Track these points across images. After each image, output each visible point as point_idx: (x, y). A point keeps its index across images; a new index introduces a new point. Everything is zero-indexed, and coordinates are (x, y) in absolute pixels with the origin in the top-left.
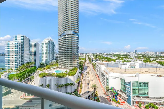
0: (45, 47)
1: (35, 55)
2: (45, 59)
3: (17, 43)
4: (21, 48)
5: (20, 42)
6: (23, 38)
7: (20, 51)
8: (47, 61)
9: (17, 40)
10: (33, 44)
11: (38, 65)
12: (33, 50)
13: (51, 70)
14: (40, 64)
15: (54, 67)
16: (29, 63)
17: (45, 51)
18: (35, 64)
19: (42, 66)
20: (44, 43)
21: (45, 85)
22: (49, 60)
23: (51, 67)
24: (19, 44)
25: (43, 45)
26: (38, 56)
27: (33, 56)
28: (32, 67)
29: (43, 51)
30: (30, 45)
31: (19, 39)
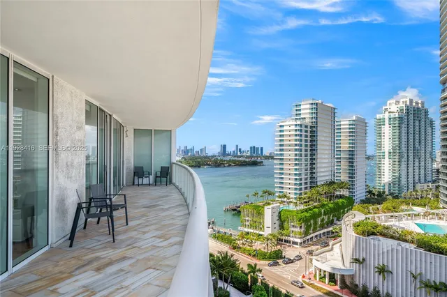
0: (387, 130)
1: (351, 159)
2: (387, 177)
3: (301, 126)
4: (310, 137)
5: (308, 121)
6: (316, 107)
7: (306, 146)
8: (397, 181)
9: (302, 116)
10: (345, 124)
11: (360, 193)
12: (345, 145)
13: (400, 218)
14: (370, 192)
15: (418, 209)
16: (332, 183)
17: (387, 146)
18: (351, 188)
19: (374, 198)
20: (387, 115)
21: (373, 263)
22: (404, 181)
23: (404, 207)
24: (306, 127)
25: (380, 124)
26: (359, 162)
27: (344, 164)
28: (341, 197)
29: (379, 145)
30: (335, 129)
31: (306, 110)
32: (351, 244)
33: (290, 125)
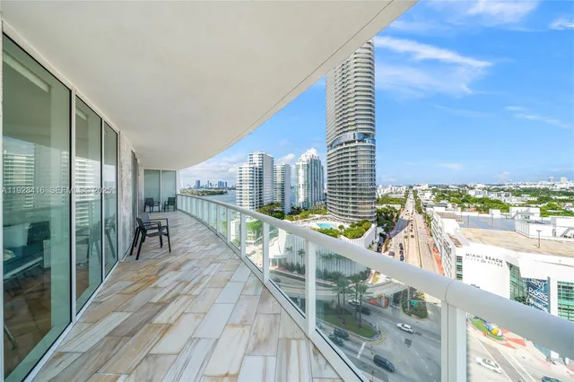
0: (301, 172)
1: (283, 189)
2: (301, 199)
3: (253, 168)
4: (259, 175)
5: (257, 165)
6: (262, 157)
8: (306, 201)
9: (254, 162)
10: (279, 167)
11: (288, 209)
12: (279, 180)
13: (309, 221)
14: (293, 208)
15: (318, 216)
16: (272, 204)
17: (301, 181)
18: (283, 207)
19: (295, 212)
20: (301, 163)
21: (296, 249)
22: (310, 201)
23: (311, 215)
24: (256, 169)
25: (298, 168)
26: (287, 191)
27: (279, 192)
28: (277, 212)
29: (297, 180)
30: (273, 171)
31: (256, 159)
32: (284, 240)
33: (246, 167)
